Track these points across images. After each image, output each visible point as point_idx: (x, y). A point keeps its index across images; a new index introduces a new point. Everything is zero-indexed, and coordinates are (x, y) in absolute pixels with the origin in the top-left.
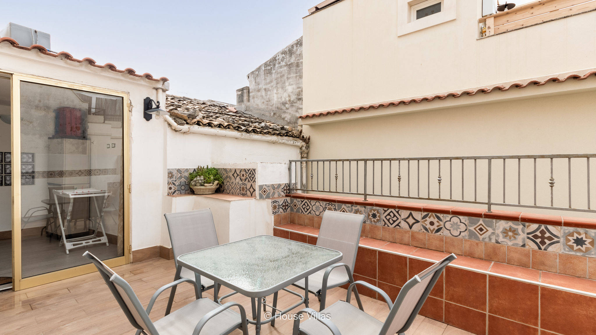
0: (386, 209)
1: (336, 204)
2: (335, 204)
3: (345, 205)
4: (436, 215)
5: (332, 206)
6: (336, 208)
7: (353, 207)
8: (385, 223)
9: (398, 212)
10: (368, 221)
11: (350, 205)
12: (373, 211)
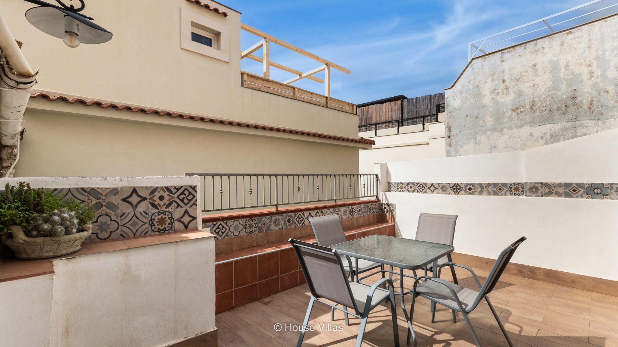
0: (296, 213)
1: (257, 218)
2: (255, 218)
3: (265, 218)
4: (321, 211)
5: (252, 221)
6: (257, 223)
7: (272, 217)
8: (296, 225)
9: (303, 214)
10: (285, 226)
11: (269, 217)
12: (288, 217)
